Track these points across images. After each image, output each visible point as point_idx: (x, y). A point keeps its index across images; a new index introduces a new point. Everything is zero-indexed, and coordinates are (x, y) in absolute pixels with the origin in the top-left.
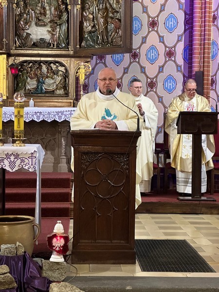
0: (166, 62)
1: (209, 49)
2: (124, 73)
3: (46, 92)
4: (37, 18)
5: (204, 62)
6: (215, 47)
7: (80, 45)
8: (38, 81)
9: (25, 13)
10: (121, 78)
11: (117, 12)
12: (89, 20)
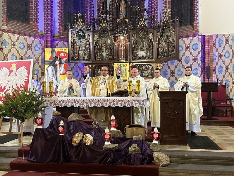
0: (193, 63)
1: (212, 56)
2: (175, 68)
3: (144, 76)
4: (141, 48)
5: (210, 62)
6: (215, 56)
7: (158, 57)
8: (141, 72)
9: (136, 46)
10: (174, 70)
11: (173, 44)
12: (161, 47)
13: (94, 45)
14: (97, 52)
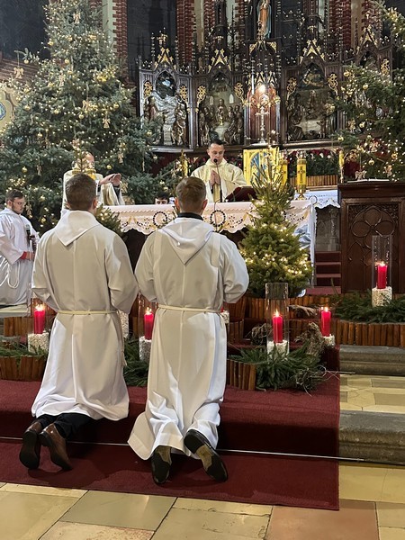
4: (307, 112)
9: (296, 109)
13: (197, 110)
14: (204, 128)
